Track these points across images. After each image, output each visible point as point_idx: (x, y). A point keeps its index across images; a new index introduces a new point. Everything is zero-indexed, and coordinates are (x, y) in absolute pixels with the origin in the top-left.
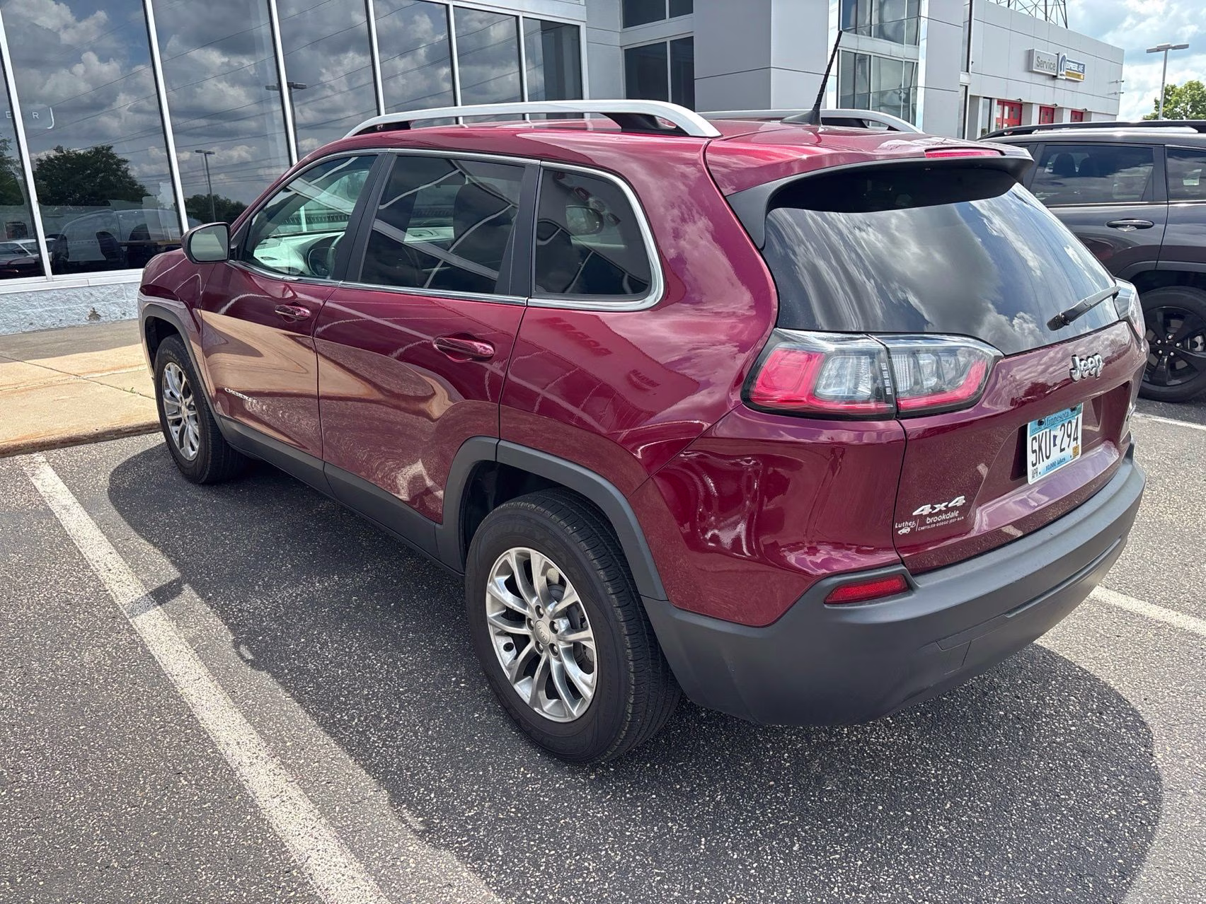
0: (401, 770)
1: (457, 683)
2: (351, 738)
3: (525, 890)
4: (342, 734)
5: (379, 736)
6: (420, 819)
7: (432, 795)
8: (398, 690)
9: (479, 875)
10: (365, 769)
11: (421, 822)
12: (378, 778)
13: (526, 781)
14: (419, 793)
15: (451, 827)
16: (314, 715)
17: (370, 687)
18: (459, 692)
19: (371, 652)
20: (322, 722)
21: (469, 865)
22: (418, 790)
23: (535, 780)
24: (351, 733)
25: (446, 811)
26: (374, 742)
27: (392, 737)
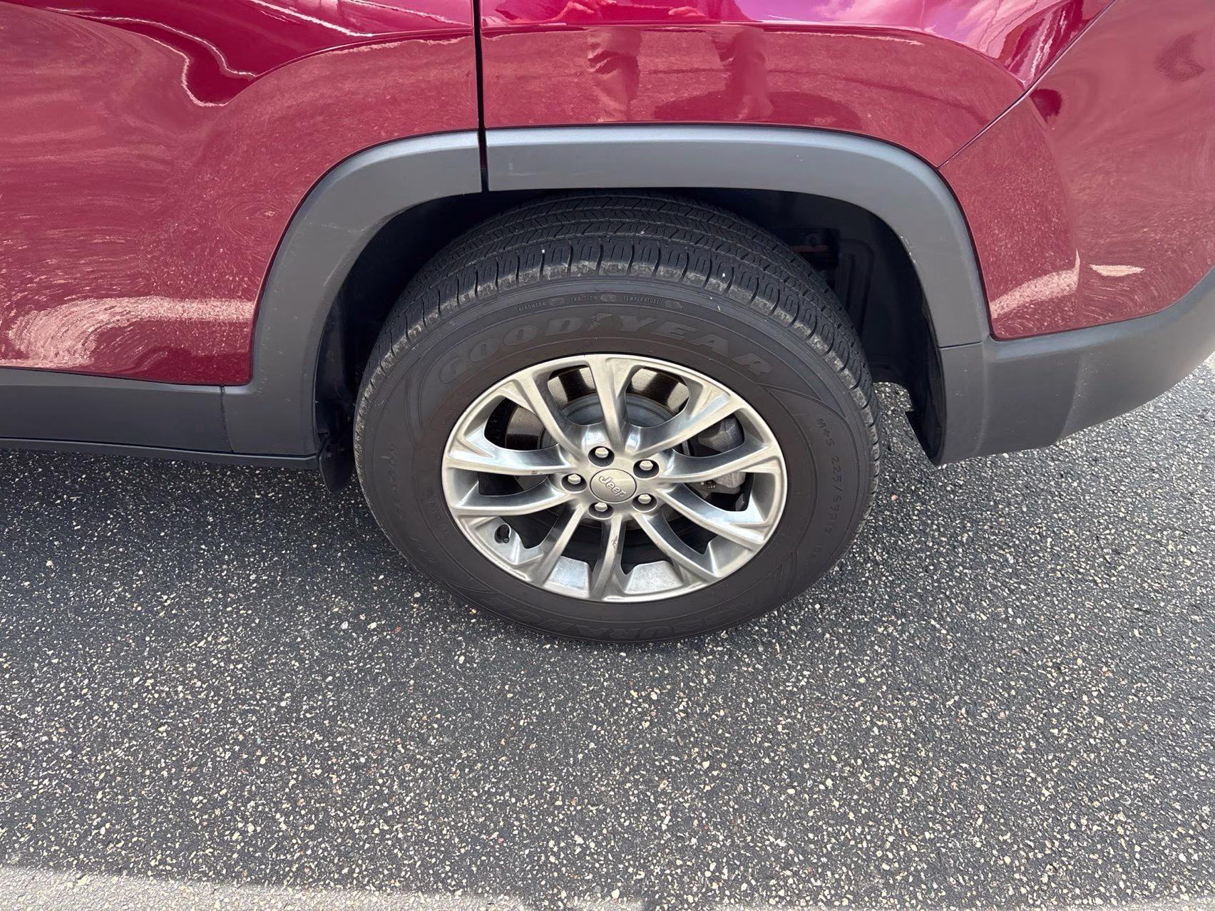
0: (476, 840)
1: (360, 627)
2: (315, 857)
3: (878, 868)
4: (290, 864)
5: (361, 813)
6: (616, 894)
7: (579, 840)
8: (279, 708)
9: (803, 903)
10: (419, 889)
11: (621, 896)
12: (459, 885)
13: (664, 707)
14: (557, 855)
15: (671, 864)
16: (183, 871)
17: (221, 740)
18: (382, 641)
19: (133, 676)
20: (218, 873)
21: (772, 901)
22: (545, 850)
23: (671, 694)
24: (304, 847)
25: (629, 847)
26: (366, 829)
27: (381, 797)
